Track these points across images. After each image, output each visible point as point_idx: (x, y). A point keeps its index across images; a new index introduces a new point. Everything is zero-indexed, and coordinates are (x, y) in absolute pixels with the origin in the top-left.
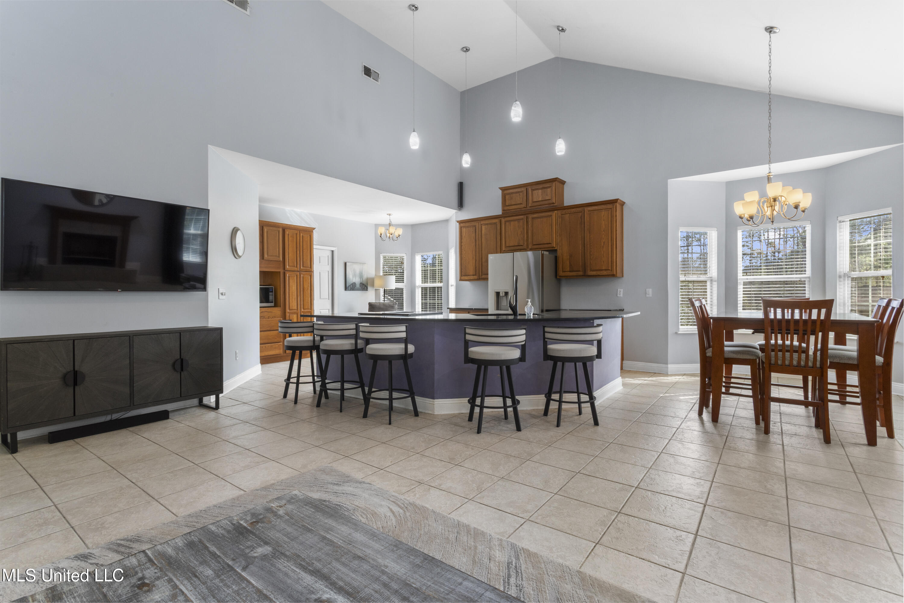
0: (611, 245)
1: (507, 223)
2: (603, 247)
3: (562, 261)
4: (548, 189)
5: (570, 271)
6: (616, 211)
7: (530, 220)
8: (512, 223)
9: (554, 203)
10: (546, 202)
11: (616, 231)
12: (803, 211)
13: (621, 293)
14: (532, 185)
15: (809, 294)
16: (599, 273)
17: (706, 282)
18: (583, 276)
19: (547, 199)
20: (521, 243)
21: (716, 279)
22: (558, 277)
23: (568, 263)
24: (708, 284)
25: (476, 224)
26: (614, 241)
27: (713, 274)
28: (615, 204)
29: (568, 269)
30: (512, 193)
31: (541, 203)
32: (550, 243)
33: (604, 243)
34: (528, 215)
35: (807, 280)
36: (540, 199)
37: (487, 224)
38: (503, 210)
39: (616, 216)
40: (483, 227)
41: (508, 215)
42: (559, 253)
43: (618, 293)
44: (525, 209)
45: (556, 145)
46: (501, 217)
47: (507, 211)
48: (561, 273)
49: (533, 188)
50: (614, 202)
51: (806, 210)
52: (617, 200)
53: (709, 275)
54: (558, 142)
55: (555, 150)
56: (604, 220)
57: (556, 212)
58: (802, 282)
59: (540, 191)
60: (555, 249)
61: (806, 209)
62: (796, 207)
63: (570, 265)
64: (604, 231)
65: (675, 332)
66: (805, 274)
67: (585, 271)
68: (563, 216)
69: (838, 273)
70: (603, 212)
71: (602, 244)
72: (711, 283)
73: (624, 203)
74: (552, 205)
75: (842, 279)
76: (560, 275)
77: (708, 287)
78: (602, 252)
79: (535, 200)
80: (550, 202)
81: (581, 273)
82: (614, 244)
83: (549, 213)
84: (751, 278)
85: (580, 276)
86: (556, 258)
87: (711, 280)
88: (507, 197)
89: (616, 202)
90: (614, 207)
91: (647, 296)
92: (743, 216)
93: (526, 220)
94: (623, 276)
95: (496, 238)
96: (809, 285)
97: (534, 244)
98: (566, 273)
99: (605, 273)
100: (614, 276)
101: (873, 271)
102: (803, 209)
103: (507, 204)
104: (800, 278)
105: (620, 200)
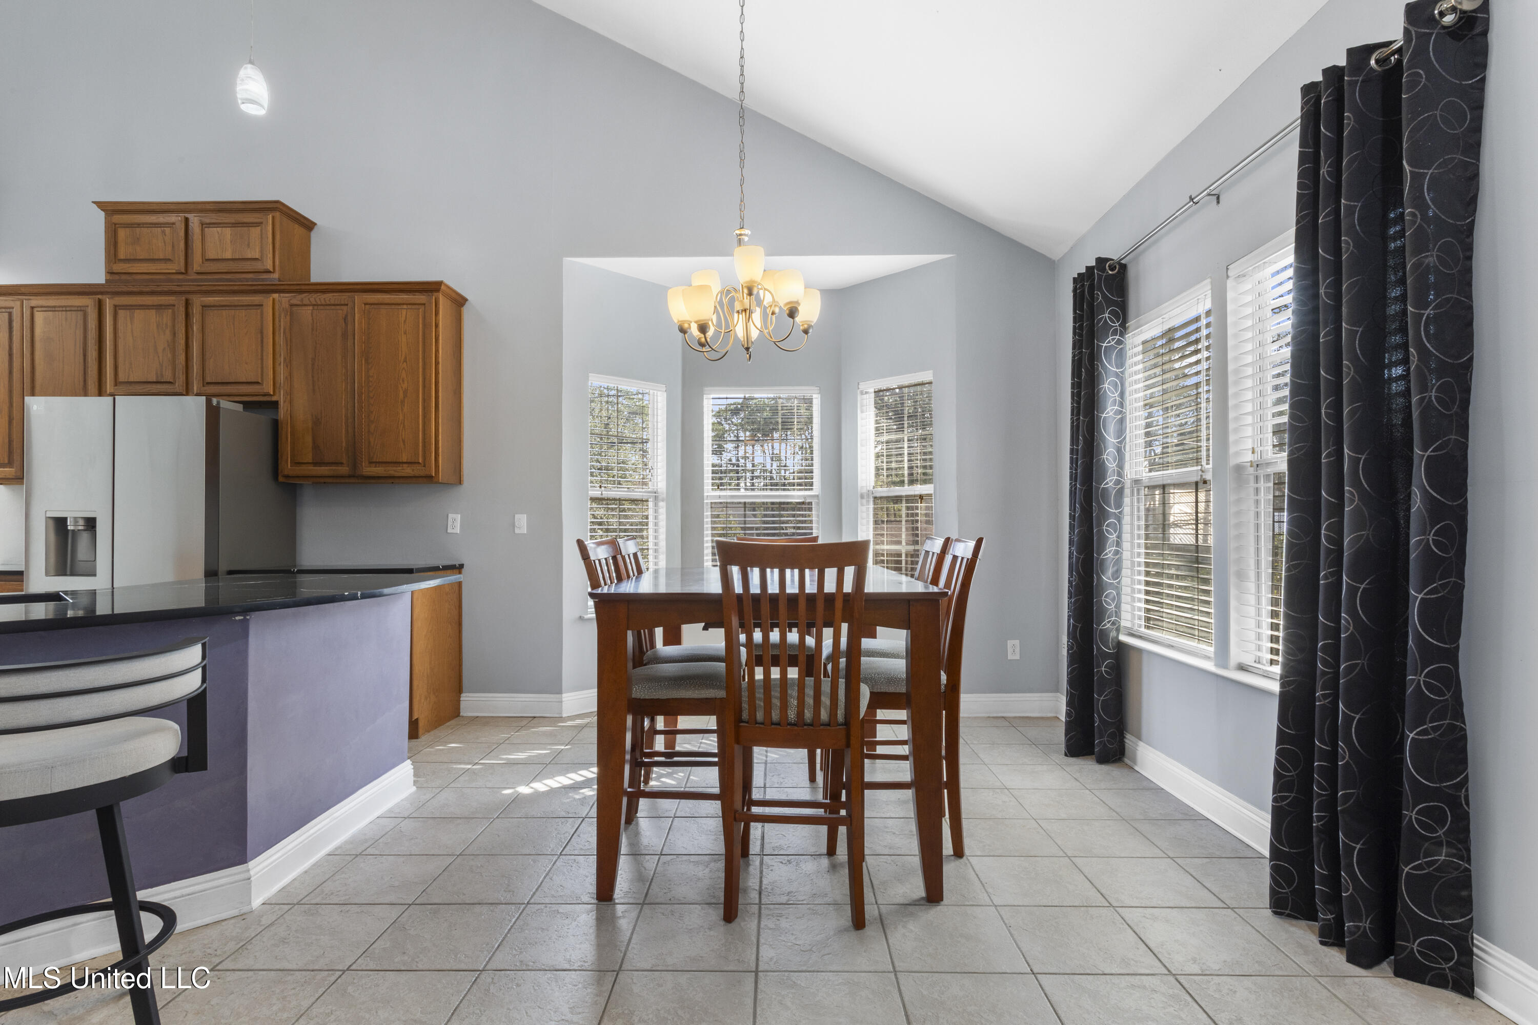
0: (424, 400)
1: (121, 313)
2: (403, 402)
3: (293, 434)
4: (253, 230)
5: (315, 464)
6: (437, 314)
7: (196, 310)
8: (139, 314)
9: (270, 272)
10: (248, 266)
11: (437, 363)
12: (806, 332)
13: (455, 523)
14: (201, 211)
15: (818, 528)
16: (392, 471)
17: (644, 501)
18: (350, 477)
19: (249, 256)
20: (168, 376)
21: (665, 496)
22: (281, 479)
23: (309, 439)
24: (651, 504)
25: (11, 304)
26: (430, 388)
27: (660, 485)
28: (435, 294)
29: (309, 458)
30: (139, 225)
31: (232, 266)
32: (258, 383)
33: (405, 392)
34: (190, 296)
35: (814, 501)
36: (228, 255)
37: (53, 309)
38: (110, 273)
39: (437, 326)
40: (39, 317)
41: (125, 289)
42: (283, 412)
43: (450, 523)
44: (181, 277)
45: (239, 82)
46: (102, 293)
47: (124, 277)
48: (287, 467)
49: (208, 221)
50: (431, 288)
51: (811, 331)
52: (440, 283)
53: (651, 487)
54: (242, 73)
55: (234, 93)
56: (405, 333)
57: (276, 296)
58: (805, 506)
59: (228, 232)
60: (274, 399)
61: (810, 326)
62: (792, 313)
63: (316, 447)
64: (405, 361)
65: (577, 616)
66: (812, 489)
67: (355, 464)
68: (295, 308)
69: (859, 488)
70: (404, 312)
71: (401, 395)
72: (656, 505)
73: (466, 300)
74: (265, 276)
75: (864, 501)
76: (286, 473)
77: (651, 512)
78: (401, 417)
79: (211, 254)
80: (259, 266)
81: (344, 470)
82: (430, 397)
83: (256, 299)
84: (726, 494)
85: (342, 477)
86: (276, 425)
87: (656, 498)
88: (122, 233)
89: (438, 290)
90: (431, 303)
91: (517, 531)
92: (686, 326)
93: (182, 309)
94: (460, 482)
95: (85, 355)
96: (818, 511)
97: (208, 380)
98: (304, 467)
99: (408, 471)
100: (429, 479)
101: (906, 487)
102: (806, 326)
103: (122, 255)
104: (805, 497)
105: (448, 287)
